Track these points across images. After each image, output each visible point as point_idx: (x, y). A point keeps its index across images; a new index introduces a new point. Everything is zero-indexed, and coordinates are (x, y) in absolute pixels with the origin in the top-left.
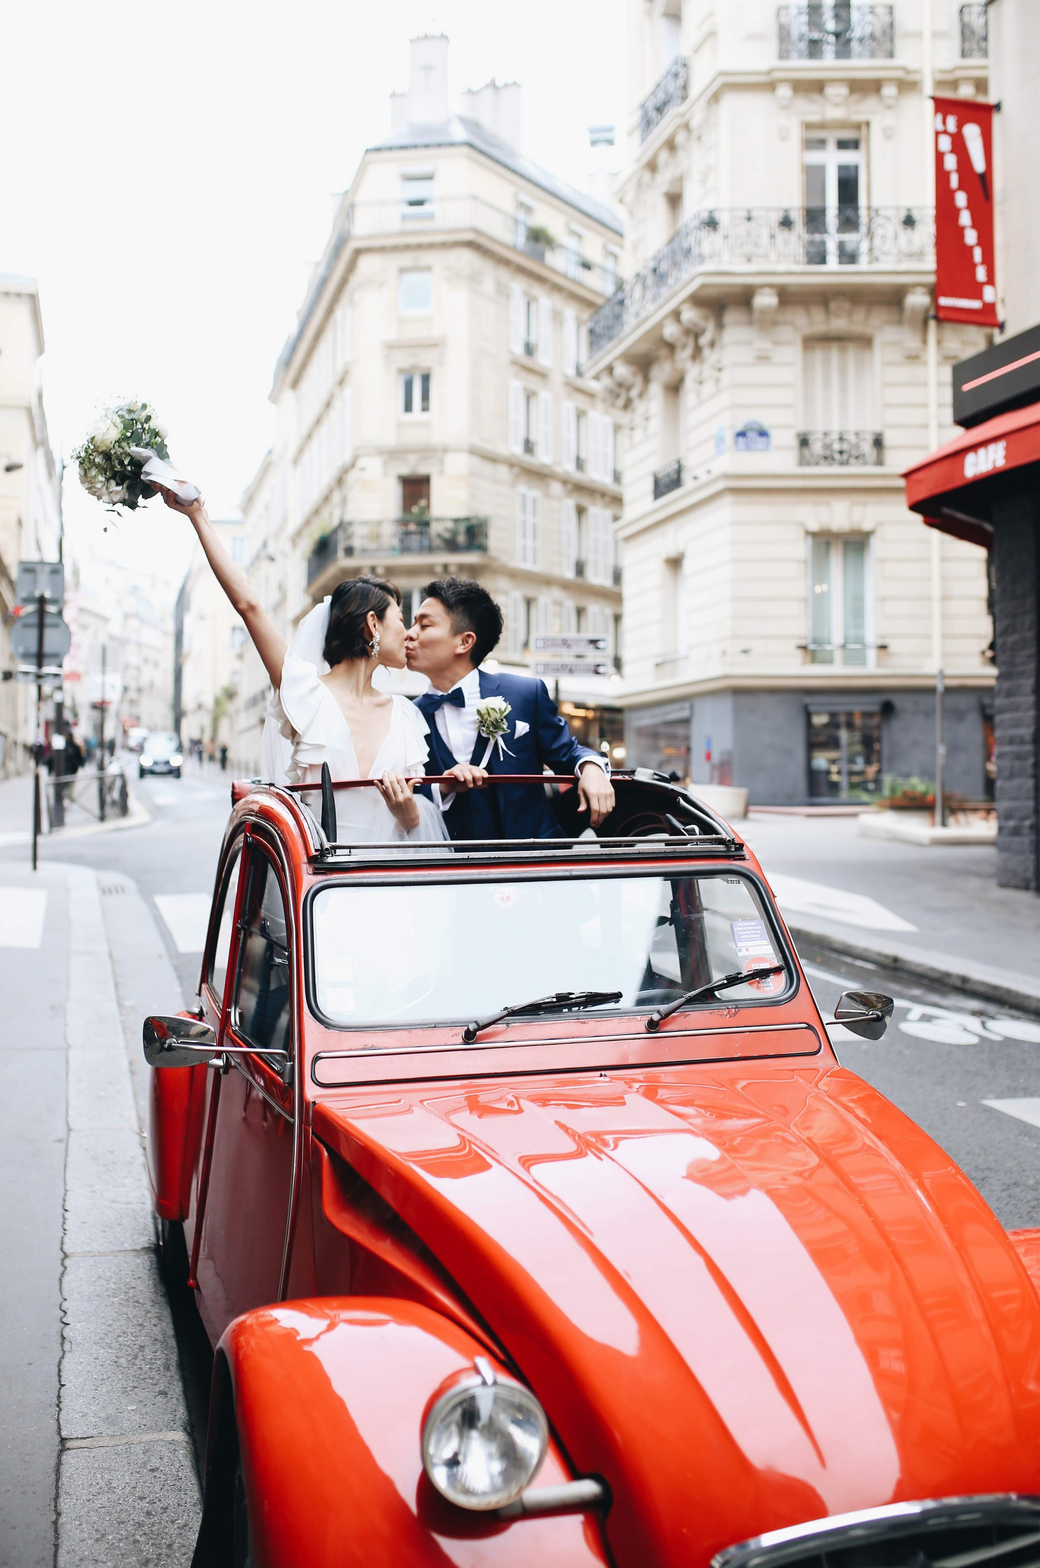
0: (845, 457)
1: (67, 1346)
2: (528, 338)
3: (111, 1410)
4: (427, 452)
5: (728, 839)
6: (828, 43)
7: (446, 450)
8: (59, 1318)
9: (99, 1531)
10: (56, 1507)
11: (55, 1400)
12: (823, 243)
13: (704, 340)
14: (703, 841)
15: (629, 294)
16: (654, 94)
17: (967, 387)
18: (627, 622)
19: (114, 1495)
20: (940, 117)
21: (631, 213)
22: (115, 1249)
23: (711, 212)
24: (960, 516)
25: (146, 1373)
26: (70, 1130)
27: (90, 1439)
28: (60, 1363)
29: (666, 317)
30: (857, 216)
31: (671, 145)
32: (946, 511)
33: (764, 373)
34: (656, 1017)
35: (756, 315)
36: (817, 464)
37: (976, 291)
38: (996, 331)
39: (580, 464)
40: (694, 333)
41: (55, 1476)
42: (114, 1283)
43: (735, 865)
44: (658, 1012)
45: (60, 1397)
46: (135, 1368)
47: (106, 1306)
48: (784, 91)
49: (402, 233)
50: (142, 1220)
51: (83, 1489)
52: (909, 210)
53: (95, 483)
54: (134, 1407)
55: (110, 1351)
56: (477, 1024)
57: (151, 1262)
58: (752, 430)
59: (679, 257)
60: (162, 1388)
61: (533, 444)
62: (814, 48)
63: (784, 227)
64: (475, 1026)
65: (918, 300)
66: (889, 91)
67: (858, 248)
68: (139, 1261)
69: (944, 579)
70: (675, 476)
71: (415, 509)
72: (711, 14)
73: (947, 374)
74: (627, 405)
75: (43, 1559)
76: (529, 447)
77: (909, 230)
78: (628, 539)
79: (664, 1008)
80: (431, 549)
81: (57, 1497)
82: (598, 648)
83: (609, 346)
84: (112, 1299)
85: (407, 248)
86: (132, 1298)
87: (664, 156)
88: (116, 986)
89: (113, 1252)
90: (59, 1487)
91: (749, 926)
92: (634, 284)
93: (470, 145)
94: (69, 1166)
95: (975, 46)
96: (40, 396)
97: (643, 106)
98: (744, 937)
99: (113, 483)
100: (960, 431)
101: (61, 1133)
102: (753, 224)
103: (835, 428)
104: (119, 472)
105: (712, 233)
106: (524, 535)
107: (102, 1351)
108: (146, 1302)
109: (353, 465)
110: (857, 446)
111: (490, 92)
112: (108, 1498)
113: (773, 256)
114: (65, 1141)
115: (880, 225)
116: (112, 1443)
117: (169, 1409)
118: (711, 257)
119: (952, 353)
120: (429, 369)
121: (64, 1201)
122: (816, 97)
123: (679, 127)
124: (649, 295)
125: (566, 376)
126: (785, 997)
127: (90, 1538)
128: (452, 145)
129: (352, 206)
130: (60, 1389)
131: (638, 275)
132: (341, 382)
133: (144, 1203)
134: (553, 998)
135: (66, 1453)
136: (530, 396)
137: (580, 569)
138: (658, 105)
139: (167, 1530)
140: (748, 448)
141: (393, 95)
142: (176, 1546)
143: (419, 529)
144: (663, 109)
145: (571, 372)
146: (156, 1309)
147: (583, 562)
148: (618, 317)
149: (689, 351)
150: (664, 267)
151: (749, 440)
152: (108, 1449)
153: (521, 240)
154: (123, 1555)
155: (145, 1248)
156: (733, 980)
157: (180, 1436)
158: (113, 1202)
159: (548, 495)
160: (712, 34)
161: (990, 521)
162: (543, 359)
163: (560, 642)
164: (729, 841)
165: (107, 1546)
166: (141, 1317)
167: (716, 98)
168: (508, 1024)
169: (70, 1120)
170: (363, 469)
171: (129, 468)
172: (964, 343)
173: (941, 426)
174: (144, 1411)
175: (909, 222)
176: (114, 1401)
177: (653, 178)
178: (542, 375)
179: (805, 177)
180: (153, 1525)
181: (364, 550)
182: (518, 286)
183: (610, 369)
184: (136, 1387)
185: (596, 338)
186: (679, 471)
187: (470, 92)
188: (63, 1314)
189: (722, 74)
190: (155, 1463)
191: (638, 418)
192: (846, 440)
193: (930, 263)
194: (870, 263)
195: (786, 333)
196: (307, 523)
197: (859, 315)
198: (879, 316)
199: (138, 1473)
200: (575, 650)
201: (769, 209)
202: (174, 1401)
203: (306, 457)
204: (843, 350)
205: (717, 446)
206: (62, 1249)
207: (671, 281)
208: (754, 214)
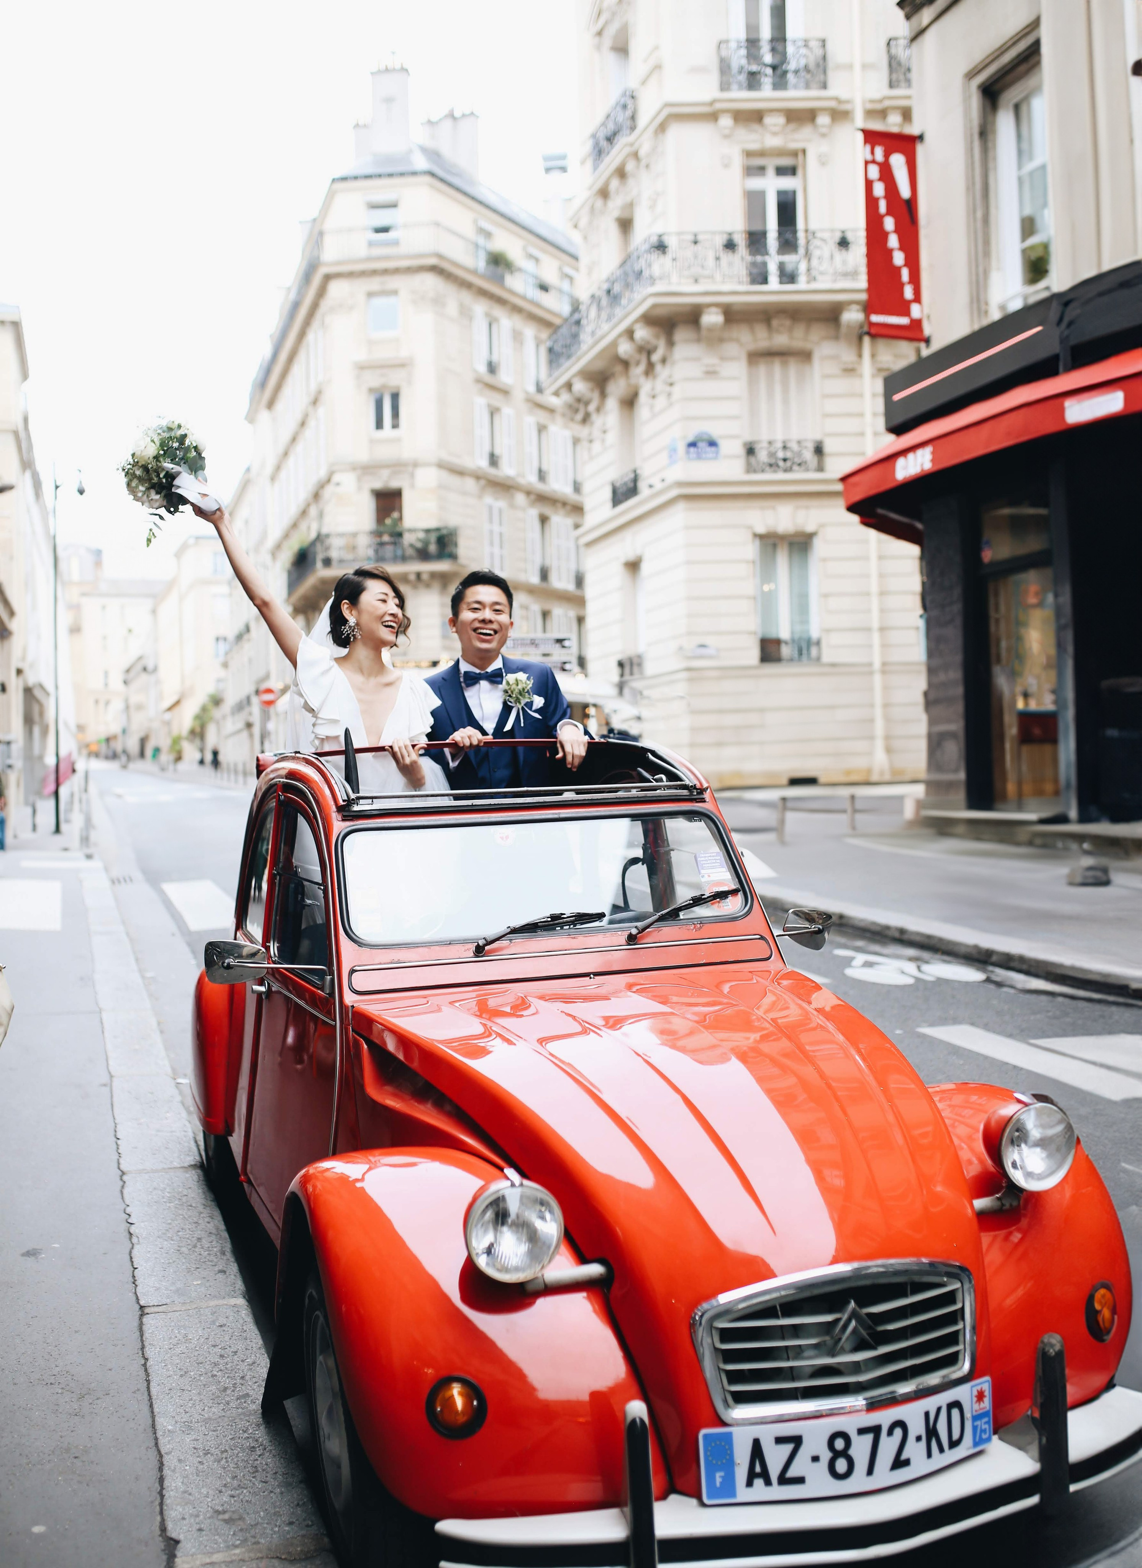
0: (788, 464)
1: (135, 1240)
2: (491, 357)
3: (179, 1285)
4: (398, 466)
5: (691, 784)
6: (766, 75)
7: (416, 465)
8: (125, 1219)
9: (182, 1370)
10: (143, 1354)
11: (131, 1279)
12: (765, 264)
13: (656, 357)
14: (669, 787)
15: (585, 315)
16: (604, 124)
17: (897, 397)
18: (591, 622)
19: (191, 1344)
20: (868, 148)
21: (585, 238)
22: (166, 1166)
23: (660, 236)
24: (893, 516)
25: (205, 1258)
26: (111, 1076)
27: (164, 1306)
28: (130, 1252)
29: (620, 336)
30: (796, 238)
31: (621, 173)
32: (880, 511)
33: (712, 387)
34: (634, 931)
35: (704, 333)
36: (763, 471)
37: (903, 309)
38: (923, 345)
39: (542, 475)
40: (647, 351)
41: (139, 1333)
42: (168, 1192)
43: (698, 806)
44: (636, 927)
45: (135, 1277)
46: (196, 1254)
47: (164, 1209)
48: (726, 121)
49: (369, 259)
50: (186, 1144)
51: (164, 1341)
52: (843, 232)
53: (137, 492)
54: (199, 1282)
55: (172, 1243)
56: (486, 940)
57: (198, 1175)
58: (702, 440)
59: (631, 279)
60: (221, 1268)
61: (498, 457)
62: (753, 80)
63: (728, 250)
64: (484, 942)
65: (853, 316)
66: (823, 120)
67: (797, 268)
68: (188, 1175)
69: (881, 576)
70: (631, 485)
71: (388, 521)
72: (656, 48)
73: (879, 386)
74: (586, 419)
75: (138, 1390)
76: (494, 460)
77: (844, 252)
78: (589, 544)
79: (640, 924)
80: (404, 559)
81: (143, 1348)
82: (563, 647)
83: (568, 364)
84: (168, 1205)
85: (374, 273)
86: (186, 1203)
87: (615, 183)
88: (137, 960)
89: (164, 1169)
90: (143, 1341)
91: (710, 856)
92: (590, 305)
93: (432, 174)
94: (114, 1104)
95: (902, 77)
96: (26, 420)
97: (594, 136)
98: (706, 865)
99: (153, 492)
100: (892, 437)
101: (105, 1079)
102: (699, 247)
103: (779, 437)
104: (157, 483)
105: (662, 256)
106: (492, 544)
107: (166, 1243)
108: (198, 1206)
109: (329, 481)
110: (799, 454)
111: (448, 123)
112: (187, 1347)
113: (718, 277)
114: (109, 1085)
115: (817, 247)
116: (184, 1308)
117: (229, 1283)
118: (661, 278)
119: (885, 366)
120: (398, 388)
121: (116, 1131)
122: (756, 126)
123: (628, 156)
124: (604, 315)
125: (527, 393)
126: (741, 914)
127: (176, 1375)
128: (414, 173)
129: (321, 234)
130: (134, 1271)
131: (593, 296)
132: (315, 402)
133: (186, 1132)
134: (548, 918)
135: (145, 1316)
136: (493, 412)
137: (544, 575)
138: (609, 134)
139: (239, 1367)
140: (699, 457)
141: (357, 126)
142: (247, 1378)
143: (392, 540)
144: (614, 139)
145: (532, 389)
146: (208, 1210)
147: (547, 568)
148: (575, 336)
149: (642, 367)
150: (617, 288)
151: (700, 450)
152: (181, 1312)
153: (481, 264)
154: (204, 1385)
155: (192, 1165)
156: (698, 901)
157: (241, 1302)
158: (158, 1131)
159: (512, 506)
160: (658, 67)
161: (920, 520)
162: (505, 377)
163: (529, 642)
164: (692, 786)
165: (190, 1379)
166: (195, 1217)
167: (662, 128)
168: (511, 940)
169: (111, 1069)
170: (338, 484)
171: (164, 481)
172: (897, 356)
173: (876, 434)
174: (208, 1284)
175: (844, 243)
176: (181, 1278)
177: (605, 204)
178: (505, 392)
179: (746, 202)
180: (227, 1364)
181: (341, 561)
182: (480, 308)
183: (569, 386)
184: (198, 1268)
185: (555, 356)
186: (635, 480)
187: (430, 122)
188: (127, 1216)
189: (667, 105)
190: (222, 1320)
191: (596, 433)
192: (789, 448)
193: (862, 282)
194: (808, 282)
195: (732, 349)
196: (286, 536)
197: (799, 331)
198: (817, 332)
199: (209, 1328)
200: (543, 649)
201: (714, 233)
202: (233, 1277)
203: (283, 474)
204: (785, 364)
205: (671, 457)
206: (119, 1168)
207: (624, 301)
208: (700, 237)
